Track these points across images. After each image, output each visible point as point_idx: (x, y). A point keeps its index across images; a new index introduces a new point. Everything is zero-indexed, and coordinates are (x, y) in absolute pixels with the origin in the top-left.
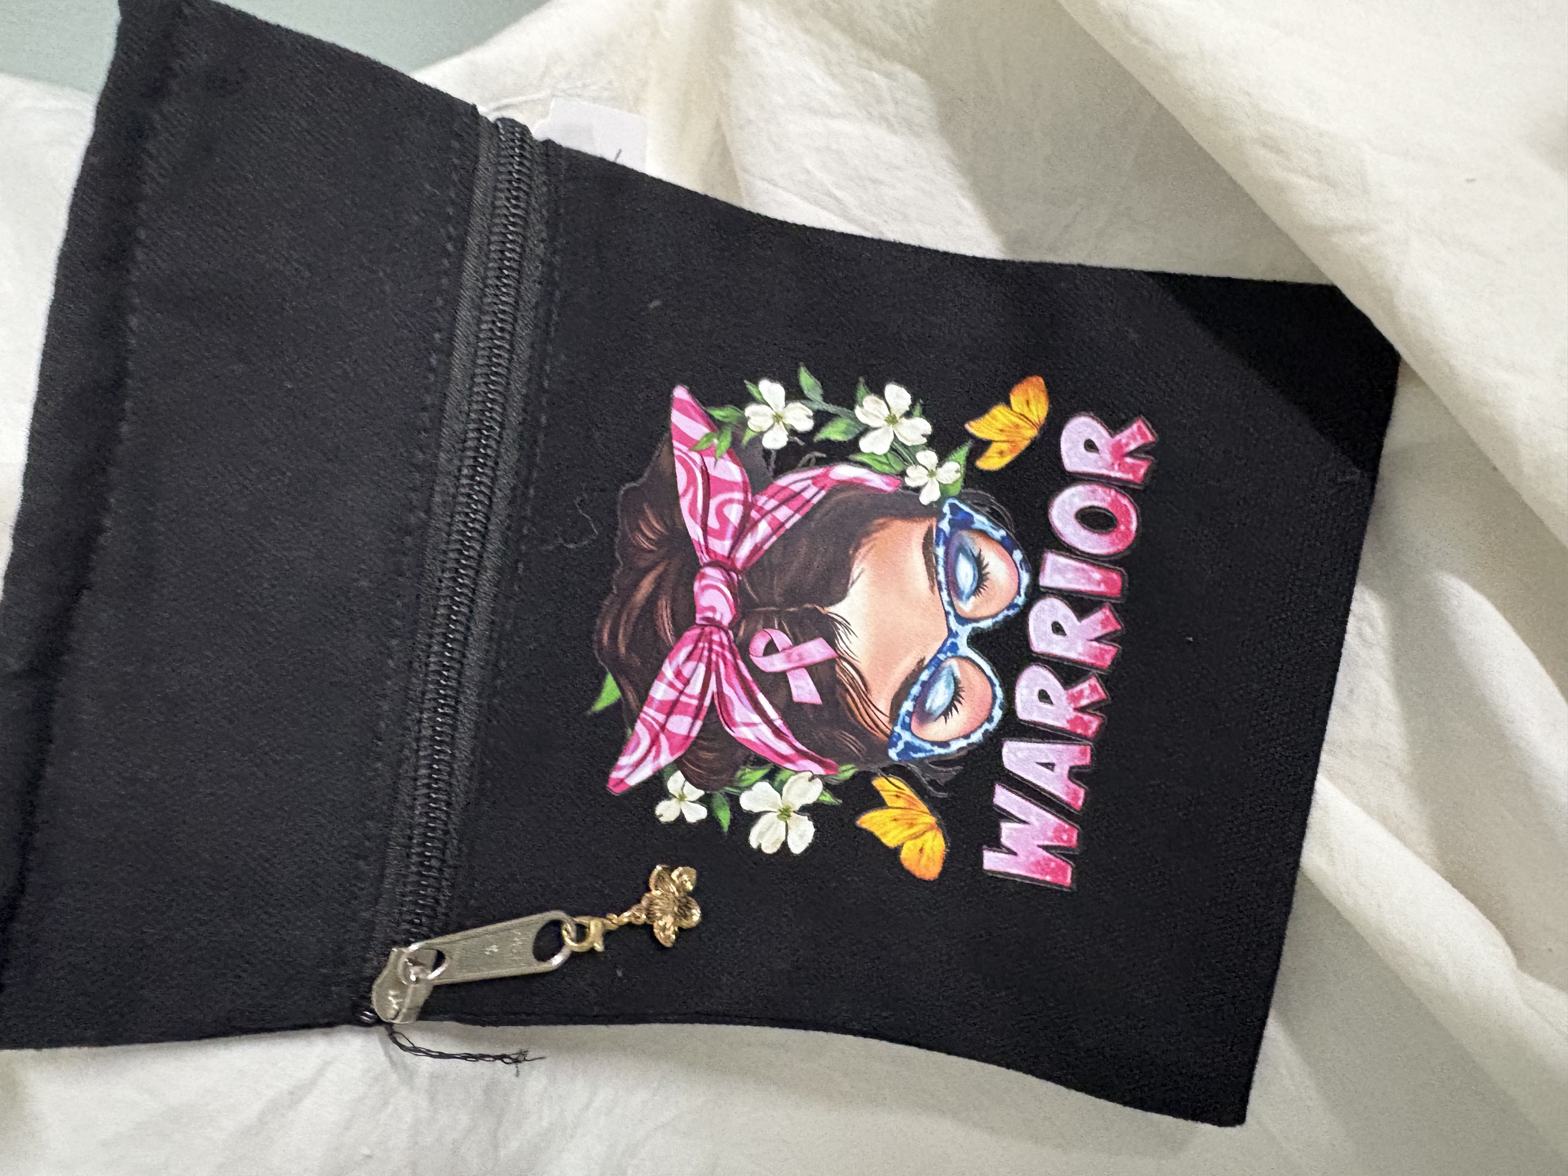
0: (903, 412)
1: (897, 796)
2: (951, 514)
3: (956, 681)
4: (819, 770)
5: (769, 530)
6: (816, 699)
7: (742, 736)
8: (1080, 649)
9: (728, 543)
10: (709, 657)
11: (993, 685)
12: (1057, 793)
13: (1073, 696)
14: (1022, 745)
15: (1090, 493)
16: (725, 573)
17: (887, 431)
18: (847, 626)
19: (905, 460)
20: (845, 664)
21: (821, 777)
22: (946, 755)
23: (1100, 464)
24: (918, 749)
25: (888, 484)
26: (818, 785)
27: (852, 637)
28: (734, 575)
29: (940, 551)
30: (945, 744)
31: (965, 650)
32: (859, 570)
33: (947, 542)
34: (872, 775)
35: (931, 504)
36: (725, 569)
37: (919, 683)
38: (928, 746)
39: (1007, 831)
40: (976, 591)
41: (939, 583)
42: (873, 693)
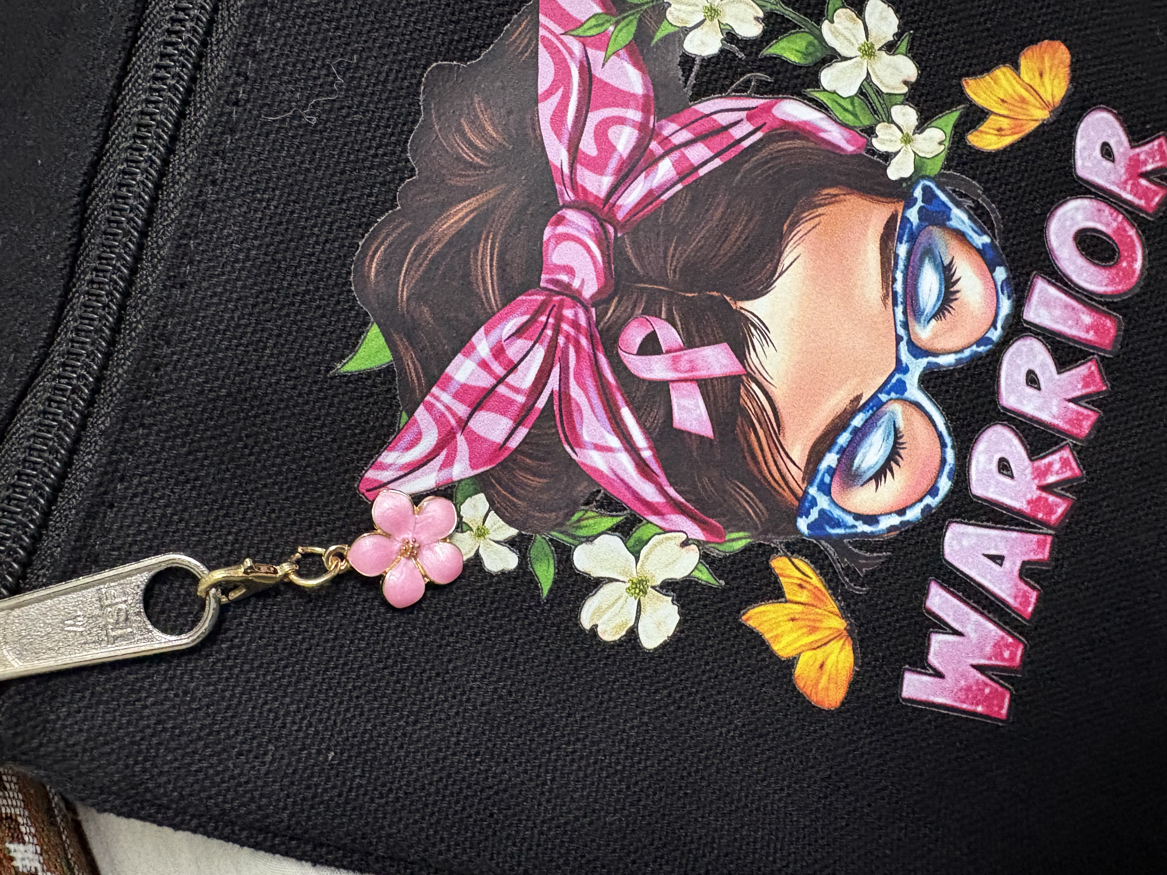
0: (883, 42)
1: (801, 586)
2: (923, 201)
3: (897, 434)
4: (697, 533)
5: (673, 174)
6: (706, 429)
7: (588, 462)
8: (1055, 410)
9: (607, 181)
10: (554, 340)
11: (943, 445)
12: (1003, 595)
13: (1038, 468)
14: (970, 529)
15: (1096, 213)
16: (597, 223)
17: (859, 66)
18: (765, 334)
19: (875, 112)
20: (754, 386)
21: (698, 543)
22: (872, 534)
23: (1112, 177)
24: (838, 524)
25: (848, 142)
26: (693, 555)
27: (769, 350)
28: (611, 230)
29: (902, 250)
30: (872, 519)
31: (914, 392)
32: (793, 255)
33: (913, 239)
34: (772, 552)
35: (902, 180)
36: (599, 219)
37: (850, 429)
38: (850, 520)
39: (937, 645)
40: (940, 313)
41: (895, 294)
42: (787, 435)
